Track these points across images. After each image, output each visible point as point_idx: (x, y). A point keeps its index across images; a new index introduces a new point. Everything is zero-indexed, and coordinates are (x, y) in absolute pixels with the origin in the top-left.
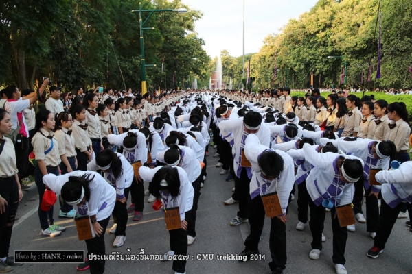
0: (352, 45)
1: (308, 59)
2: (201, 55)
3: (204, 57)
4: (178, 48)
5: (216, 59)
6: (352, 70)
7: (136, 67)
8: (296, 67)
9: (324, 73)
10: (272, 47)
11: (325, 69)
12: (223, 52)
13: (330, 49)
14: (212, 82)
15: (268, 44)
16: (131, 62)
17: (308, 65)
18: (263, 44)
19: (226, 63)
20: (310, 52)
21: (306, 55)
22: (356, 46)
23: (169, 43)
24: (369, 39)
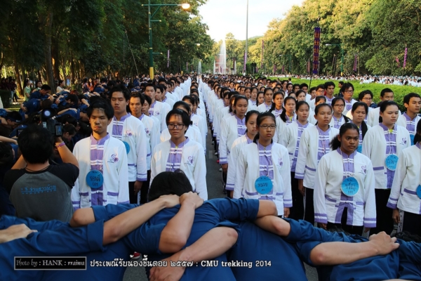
0: (348, 34)
1: (308, 46)
2: (205, 39)
3: (208, 43)
4: (182, 34)
5: (221, 42)
6: (348, 57)
7: (144, 54)
8: (298, 54)
9: (324, 60)
10: (276, 32)
11: (325, 56)
12: (228, 35)
13: (330, 37)
14: (217, 65)
15: (271, 29)
16: (140, 49)
17: (309, 51)
18: (268, 29)
19: (231, 46)
20: (311, 39)
21: (307, 41)
22: (352, 35)
23: (174, 29)
24: (366, 28)
